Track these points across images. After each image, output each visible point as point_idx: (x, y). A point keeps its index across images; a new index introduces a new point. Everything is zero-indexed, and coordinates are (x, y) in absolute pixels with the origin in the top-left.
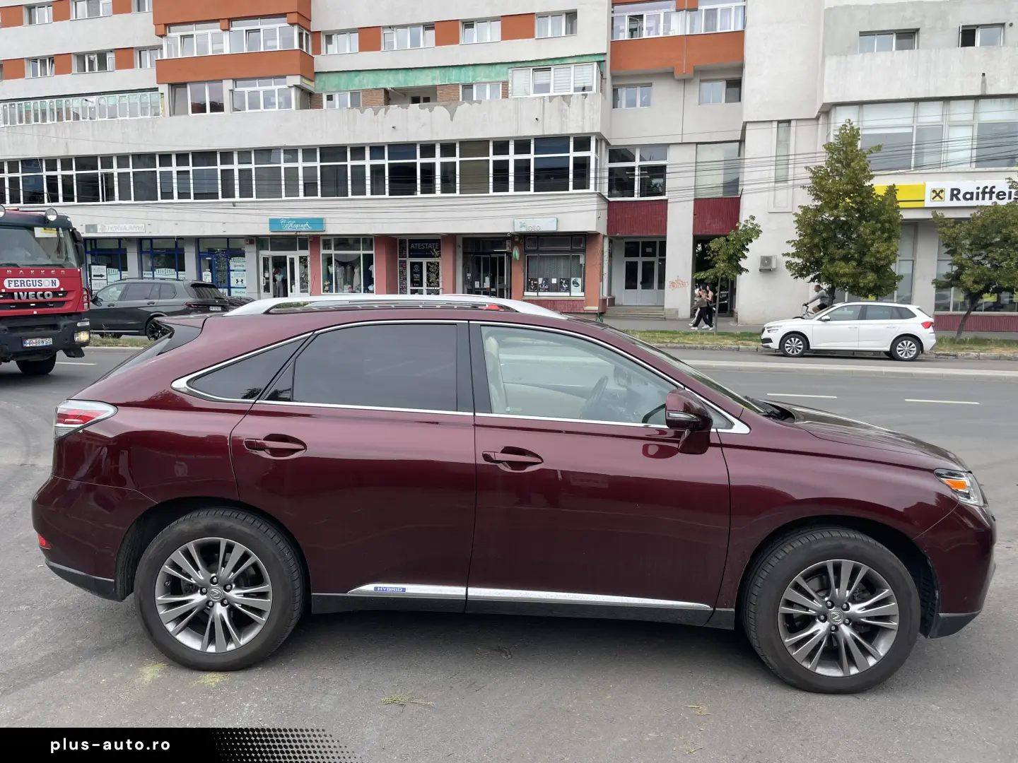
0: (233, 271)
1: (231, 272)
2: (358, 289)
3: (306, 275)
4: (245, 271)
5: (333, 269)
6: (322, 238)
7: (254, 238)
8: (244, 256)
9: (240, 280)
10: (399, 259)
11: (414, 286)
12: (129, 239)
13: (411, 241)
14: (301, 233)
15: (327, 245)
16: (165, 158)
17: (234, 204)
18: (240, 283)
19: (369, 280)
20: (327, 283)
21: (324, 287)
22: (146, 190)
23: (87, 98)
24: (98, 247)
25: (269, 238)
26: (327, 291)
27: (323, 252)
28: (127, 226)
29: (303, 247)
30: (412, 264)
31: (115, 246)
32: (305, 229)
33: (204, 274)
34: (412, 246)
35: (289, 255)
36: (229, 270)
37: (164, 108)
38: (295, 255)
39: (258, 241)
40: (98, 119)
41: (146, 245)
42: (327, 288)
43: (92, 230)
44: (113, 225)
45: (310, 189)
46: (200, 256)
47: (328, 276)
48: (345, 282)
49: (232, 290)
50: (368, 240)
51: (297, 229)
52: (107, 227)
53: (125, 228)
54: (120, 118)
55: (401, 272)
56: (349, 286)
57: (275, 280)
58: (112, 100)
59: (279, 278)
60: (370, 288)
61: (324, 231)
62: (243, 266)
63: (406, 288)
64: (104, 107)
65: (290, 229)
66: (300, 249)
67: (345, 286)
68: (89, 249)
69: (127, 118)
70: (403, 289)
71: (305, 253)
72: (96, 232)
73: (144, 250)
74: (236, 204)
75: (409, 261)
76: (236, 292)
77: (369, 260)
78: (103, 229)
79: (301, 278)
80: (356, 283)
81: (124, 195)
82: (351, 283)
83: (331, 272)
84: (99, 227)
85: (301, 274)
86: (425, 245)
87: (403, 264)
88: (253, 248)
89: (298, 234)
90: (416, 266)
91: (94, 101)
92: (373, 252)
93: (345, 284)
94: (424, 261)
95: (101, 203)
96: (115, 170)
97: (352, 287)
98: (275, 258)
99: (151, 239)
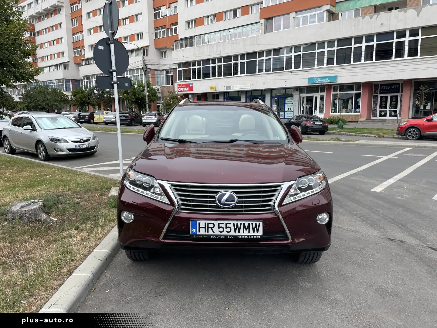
0: (287, 104)
1: (286, 105)
2: (351, 111)
3: (323, 105)
4: (292, 104)
5: (337, 102)
6: (332, 86)
7: (298, 88)
8: (292, 97)
9: (290, 108)
10: (374, 95)
11: (381, 109)
12: (242, 92)
13: (381, 85)
14: (324, 84)
15: (335, 90)
16: (261, 54)
17: (291, 72)
18: (290, 110)
19: (357, 106)
20: (333, 108)
21: (332, 110)
22: (251, 69)
23: (229, 30)
24: (229, 96)
25: (305, 87)
26: (333, 113)
27: (333, 93)
28: (243, 86)
29: (322, 91)
30: (381, 97)
31: (236, 95)
32: (326, 82)
33: (273, 106)
34: (382, 87)
35: (315, 95)
36: (285, 104)
37: (262, 31)
38: (318, 95)
39: (300, 89)
40: (233, 39)
41: (249, 94)
42: (333, 111)
43: (228, 88)
44: (237, 86)
45: (330, 62)
46: (272, 98)
47: (334, 105)
48: (343, 108)
49: (286, 113)
50: (359, 86)
51: (322, 82)
52: (234, 87)
53: (242, 87)
54: (242, 38)
55: (374, 102)
56: (346, 109)
57: (306, 108)
58: (240, 30)
59: (308, 106)
60: (358, 110)
61: (337, 82)
62: (292, 101)
63: (376, 110)
64: (236, 34)
65: (318, 82)
66: (321, 92)
67: (343, 110)
68: (225, 97)
69: (246, 37)
70: (374, 110)
71: (324, 94)
72: (230, 89)
73: (248, 96)
74: (292, 72)
75: (379, 95)
76: (288, 114)
77: (358, 96)
78: (233, 88)
79: (320, 106)
80: (349, 107)
81: (242, 72)
82: (347, 108)
83: (336, 103)
84: (231, 87)
85: (320, 104)
86: (390, 87)
87: (376, 98)
88: (297, 93)
89: (322, 84)
90: (384, 98)
91: (232, 31)
92: (361, 92)
93: (343, 109)
94: (389, 96)
95: (233, 76)
96: (239, 61)
97: (347, 110)
98: (307, 97)
99: (251, 91)
